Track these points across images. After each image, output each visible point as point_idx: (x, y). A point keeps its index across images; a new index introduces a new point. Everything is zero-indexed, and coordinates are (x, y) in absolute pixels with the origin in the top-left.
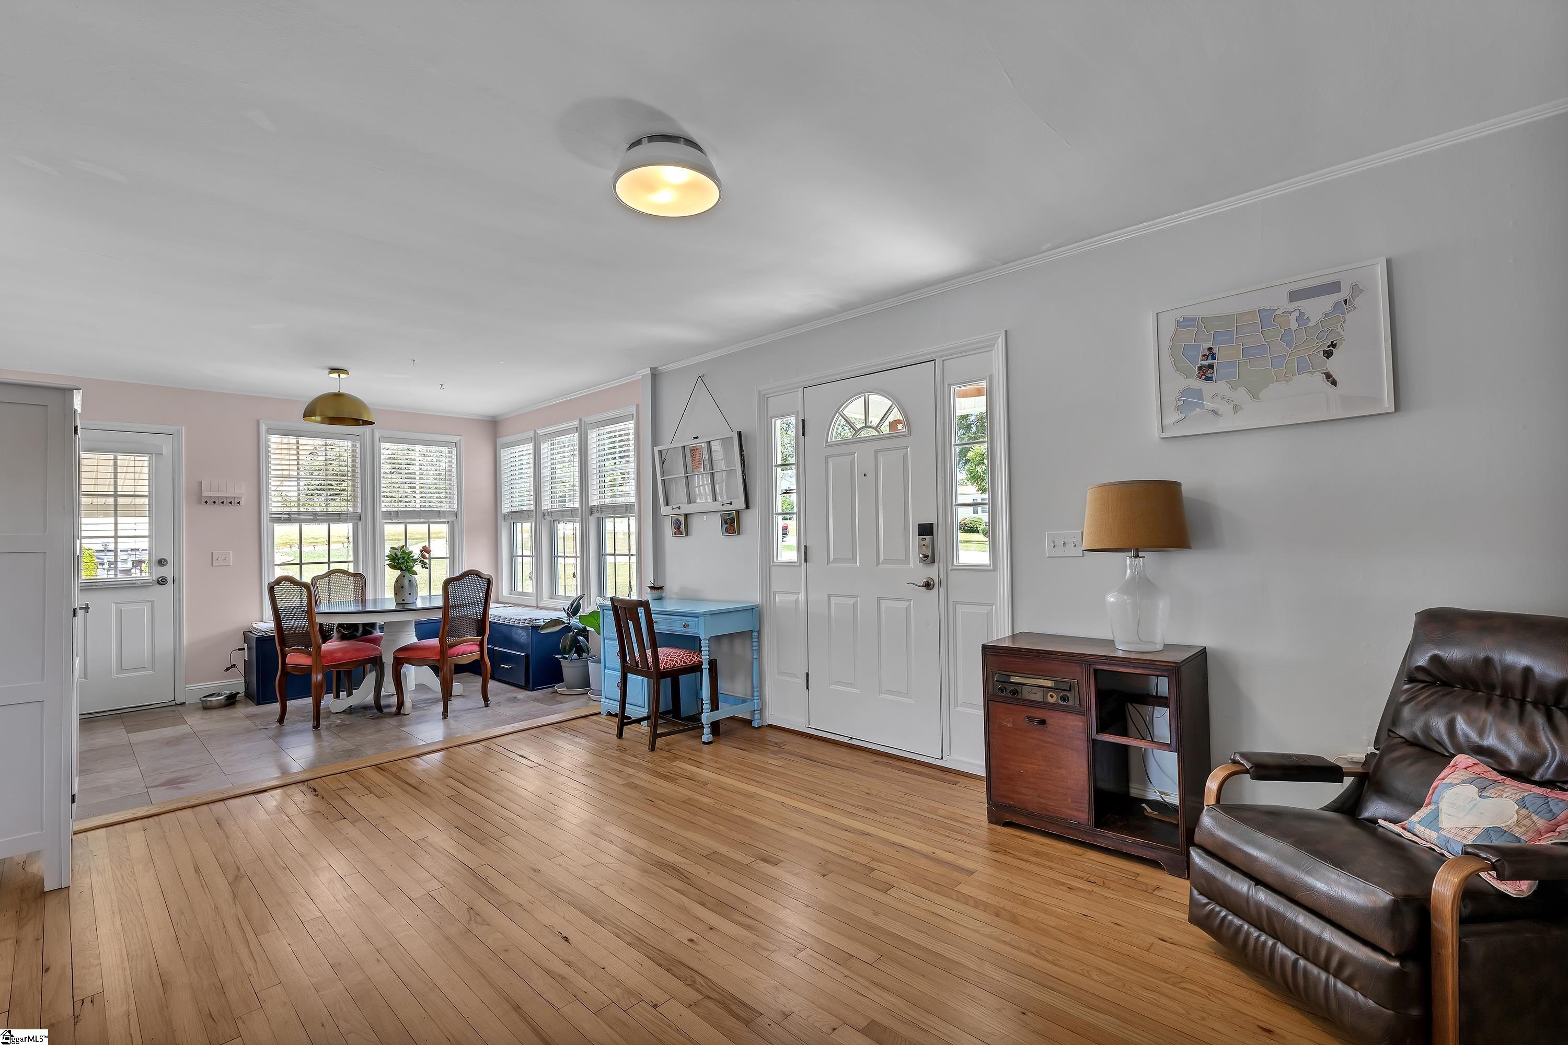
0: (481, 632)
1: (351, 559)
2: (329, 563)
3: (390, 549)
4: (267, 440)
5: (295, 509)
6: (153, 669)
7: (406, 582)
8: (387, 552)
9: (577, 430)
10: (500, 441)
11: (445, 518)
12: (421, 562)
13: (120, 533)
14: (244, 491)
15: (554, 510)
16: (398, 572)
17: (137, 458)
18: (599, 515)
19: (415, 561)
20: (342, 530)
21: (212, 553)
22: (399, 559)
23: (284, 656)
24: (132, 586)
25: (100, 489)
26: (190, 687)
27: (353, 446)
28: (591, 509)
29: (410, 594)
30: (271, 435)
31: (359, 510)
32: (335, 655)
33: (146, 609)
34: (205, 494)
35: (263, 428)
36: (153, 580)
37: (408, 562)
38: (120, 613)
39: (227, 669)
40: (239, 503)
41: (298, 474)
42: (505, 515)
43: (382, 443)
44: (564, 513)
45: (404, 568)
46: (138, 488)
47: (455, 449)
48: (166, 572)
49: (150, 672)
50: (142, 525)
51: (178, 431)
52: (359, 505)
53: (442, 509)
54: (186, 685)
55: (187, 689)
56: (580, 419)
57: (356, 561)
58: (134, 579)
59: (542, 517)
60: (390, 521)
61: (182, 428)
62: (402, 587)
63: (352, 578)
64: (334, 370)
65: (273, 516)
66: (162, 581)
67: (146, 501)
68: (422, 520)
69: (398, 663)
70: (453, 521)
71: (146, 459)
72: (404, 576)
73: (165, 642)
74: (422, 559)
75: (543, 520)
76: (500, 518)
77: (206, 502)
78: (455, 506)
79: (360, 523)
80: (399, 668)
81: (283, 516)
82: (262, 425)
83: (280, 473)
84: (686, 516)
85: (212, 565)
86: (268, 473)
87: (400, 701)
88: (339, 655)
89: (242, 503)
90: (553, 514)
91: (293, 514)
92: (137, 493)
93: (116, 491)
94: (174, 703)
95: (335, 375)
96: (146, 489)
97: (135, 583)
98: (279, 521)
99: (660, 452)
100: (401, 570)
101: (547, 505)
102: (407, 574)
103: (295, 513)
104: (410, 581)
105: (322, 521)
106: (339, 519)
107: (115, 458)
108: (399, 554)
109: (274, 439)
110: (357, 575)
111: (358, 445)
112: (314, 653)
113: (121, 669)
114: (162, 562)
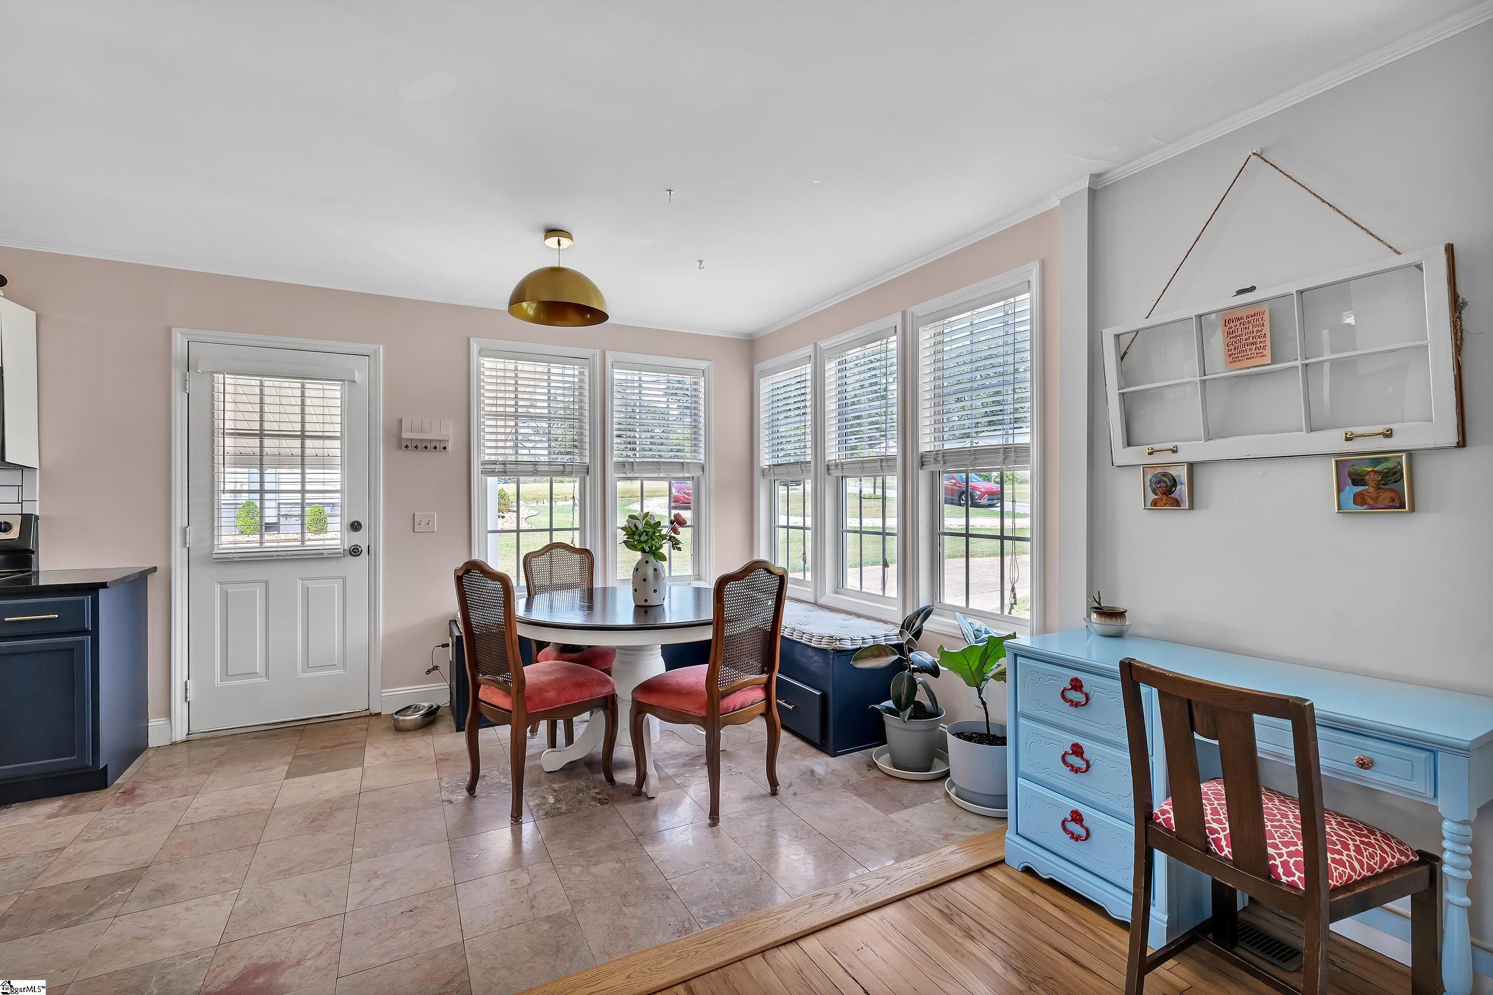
0: (767, 666)
1: (577, 525)
2: (551, 530)
3: (627, 518)
4: (479, 366)
5: (513, 458)
6: (344, 668)
7: (650, 572)
8: (622, 521)
9: (896, 331)
10: (759, 367)
11: (689, 472)
12: (671, 539)
13: (308, 487)
14: (450, 433)
15: (849, 460)
16: (638, 555)
17: (326, 387)
18: (938, 467)
19: (663, 537)
20: (568, 487)
21: (414, 514)
22: (640, 536)
23: (477, 687)
24: (319, 556)
25: (284, 427)
26: (389, 692)
27: (581, 373)
28: (922, 457)
29: (655, 591)
30: (486, 359)
31: (587, 460)
32: (546, 694)
33: (337, 586)
34: (405, 435)
35: (475, 347)
36: (344, 550)
37: (654, 540)
38: (306, 591)
39: (429, 672)
40: (445, 448)
41: (516, 411)
42: (763, 470)
43: (615, 370)
44: (866, 465)
45: (647, 549)
46: (327, 427)
47: (703, 379)
48: (360, 539)
49: (341, 671)
50: (334, 478)
51: (375, 351)
52: (587, 453)
53: (686, 461)
54: (382, 689)
55: (383, 695)
56: (904, 314)
57: (582, 529)
58: (322, 548)
59: (826, 470)
60: (624, 475)
61: (379, 348)
62: (645, 580)
63: (577, 557)
64: (551, 232)
65: (487, 467)
66: (355, 552)
67: (337, 443)
68: (662, 475)
69: (639, 711)
70: (699, 477)
71: (339, 388)
72: (647, 562)
73: (358, 632)
74: (673, 534)
75: (827, 476)
76: (757, 473)
77: (407, 447)
78: (702, 457)
79: (588, 478)
80: (641, 719)
81: (497, 466)
82: (473, 344)
83: (494, 409)
84: (1191, 466)
85: (414, 531)
86: (479, 409)
87: (642, 774)
88: (551, 694)
89: (449, 449)
90: (844, 467)
91: (509, 464)
92: (326, 434)
93: (303, 431)
94: (367, 713)
95: (552, 241)
96: (338, 428)
97: (322, 554)
98: (492, 473)
99: (1117, 337)
100: (643, 551)
101: (832, 454)
102: (652, 559)
103: (511, 463)
104: (655, 570)
105: (544, 474)
106: (563, 472)
107: (303, 387)
108: (640, 527)
109: (488, 363)
110: (584, 552)
111: (587, 373)
112: (514, 691)
113: (307, 667)
114: (356, 526)
